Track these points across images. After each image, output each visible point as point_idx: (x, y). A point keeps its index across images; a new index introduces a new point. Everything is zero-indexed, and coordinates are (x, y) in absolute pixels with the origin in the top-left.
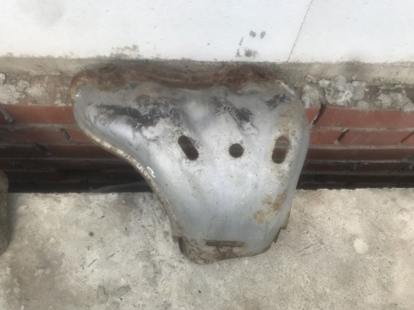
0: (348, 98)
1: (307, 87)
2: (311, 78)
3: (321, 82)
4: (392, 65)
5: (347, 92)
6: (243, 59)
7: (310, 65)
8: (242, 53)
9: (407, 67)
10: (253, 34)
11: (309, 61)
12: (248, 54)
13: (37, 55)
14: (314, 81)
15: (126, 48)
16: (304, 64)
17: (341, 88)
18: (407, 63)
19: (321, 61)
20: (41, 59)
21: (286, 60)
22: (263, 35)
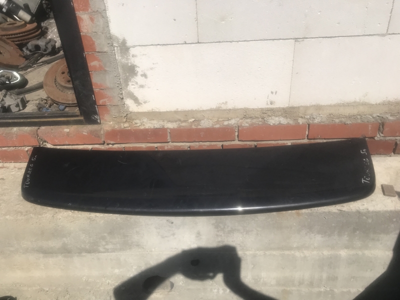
0: (319, 120)
1: (300, 119)
2: (301, 115)
3: (306, 117)
4: (335, 106)
5: (318, 118)
6: (270, 106)
7: (299, 107)
8: (269, 103)
9: (341, 106)
10: (272, 93)
11: (298, 106)
12: (271, 103)
13: (187, 110)
14: (303, 116)
15: (223, 103)
16: (296, 107)
17: (315, 117)
18: (340, 104)
19: (303, 105)
20: (189, 111)
21: (288, 105)
22: (276, 93)
